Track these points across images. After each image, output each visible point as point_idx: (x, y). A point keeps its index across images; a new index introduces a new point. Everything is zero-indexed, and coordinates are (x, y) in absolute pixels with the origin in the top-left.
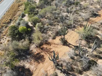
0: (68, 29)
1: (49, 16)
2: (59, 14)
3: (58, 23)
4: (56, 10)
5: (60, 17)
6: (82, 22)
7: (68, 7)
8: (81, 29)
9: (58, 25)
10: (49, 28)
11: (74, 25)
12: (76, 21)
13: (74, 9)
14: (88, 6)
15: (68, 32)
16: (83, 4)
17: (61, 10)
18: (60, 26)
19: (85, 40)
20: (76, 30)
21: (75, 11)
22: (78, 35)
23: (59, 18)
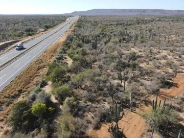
0: (124, 109)
1: (88, 86)
2: (105, 82)
3: (104, 98)
4: (99, 75)
5: (107, 87)
6: (147, 96)
7: (121, 70)
8: (148, 109)
9: (105, 101)
10: (89, 107)
11: (134, 100)
12: (136, 94)
13: (130, 75)
14: (152, 70)
15: (123, 114)
16: (144, 66)
17: (109, 75)
18: (109, 103)
19: (159, 131)
20: (137, 110)
21: (132, 78)
22: (143, 121)
23: (105, 89)
